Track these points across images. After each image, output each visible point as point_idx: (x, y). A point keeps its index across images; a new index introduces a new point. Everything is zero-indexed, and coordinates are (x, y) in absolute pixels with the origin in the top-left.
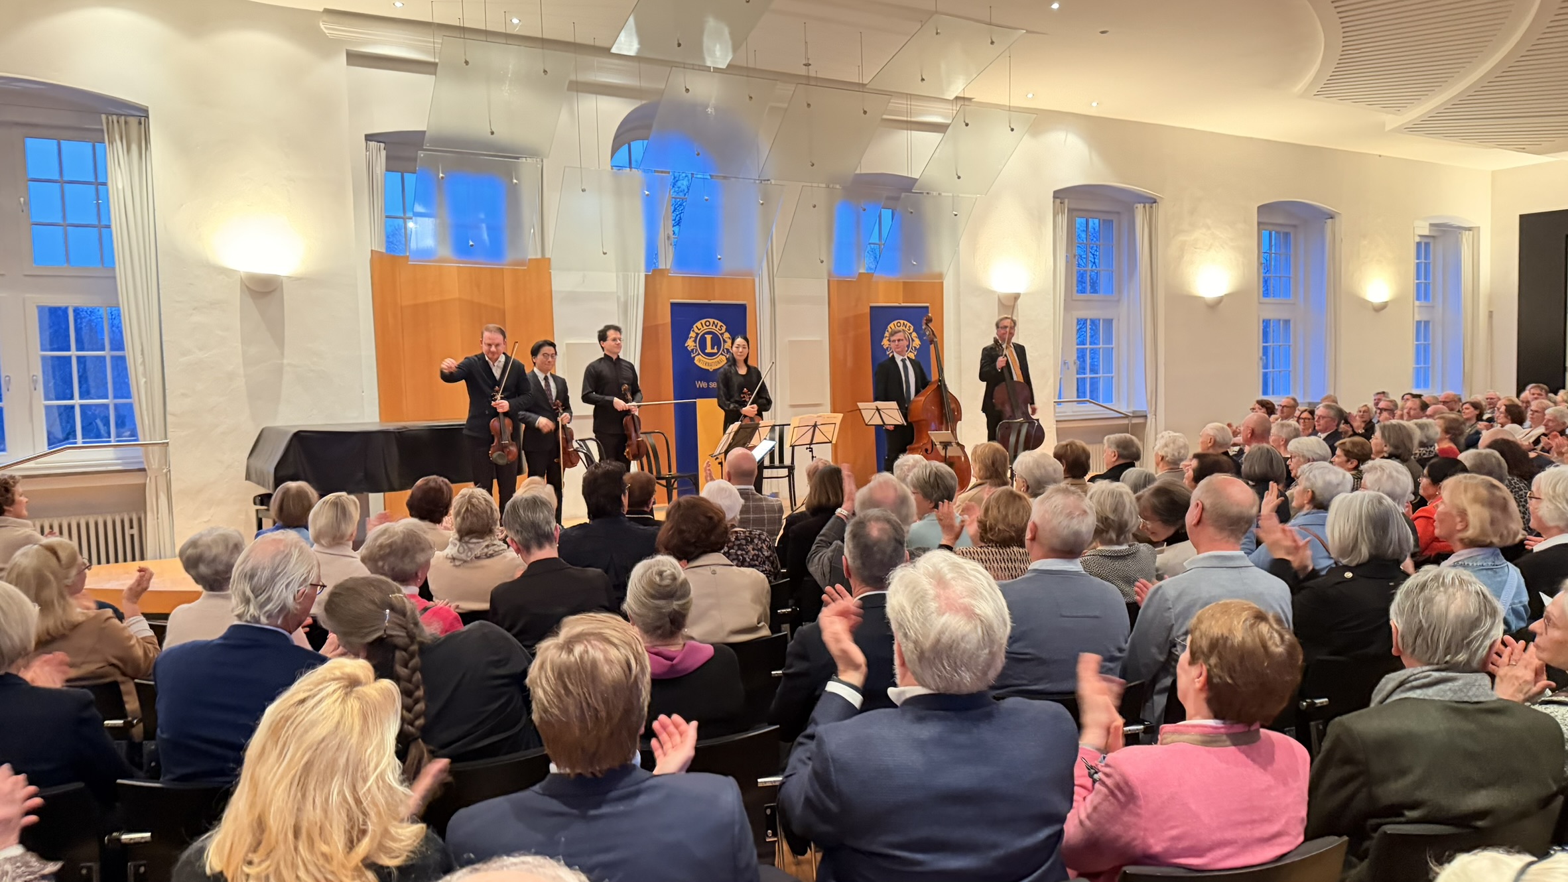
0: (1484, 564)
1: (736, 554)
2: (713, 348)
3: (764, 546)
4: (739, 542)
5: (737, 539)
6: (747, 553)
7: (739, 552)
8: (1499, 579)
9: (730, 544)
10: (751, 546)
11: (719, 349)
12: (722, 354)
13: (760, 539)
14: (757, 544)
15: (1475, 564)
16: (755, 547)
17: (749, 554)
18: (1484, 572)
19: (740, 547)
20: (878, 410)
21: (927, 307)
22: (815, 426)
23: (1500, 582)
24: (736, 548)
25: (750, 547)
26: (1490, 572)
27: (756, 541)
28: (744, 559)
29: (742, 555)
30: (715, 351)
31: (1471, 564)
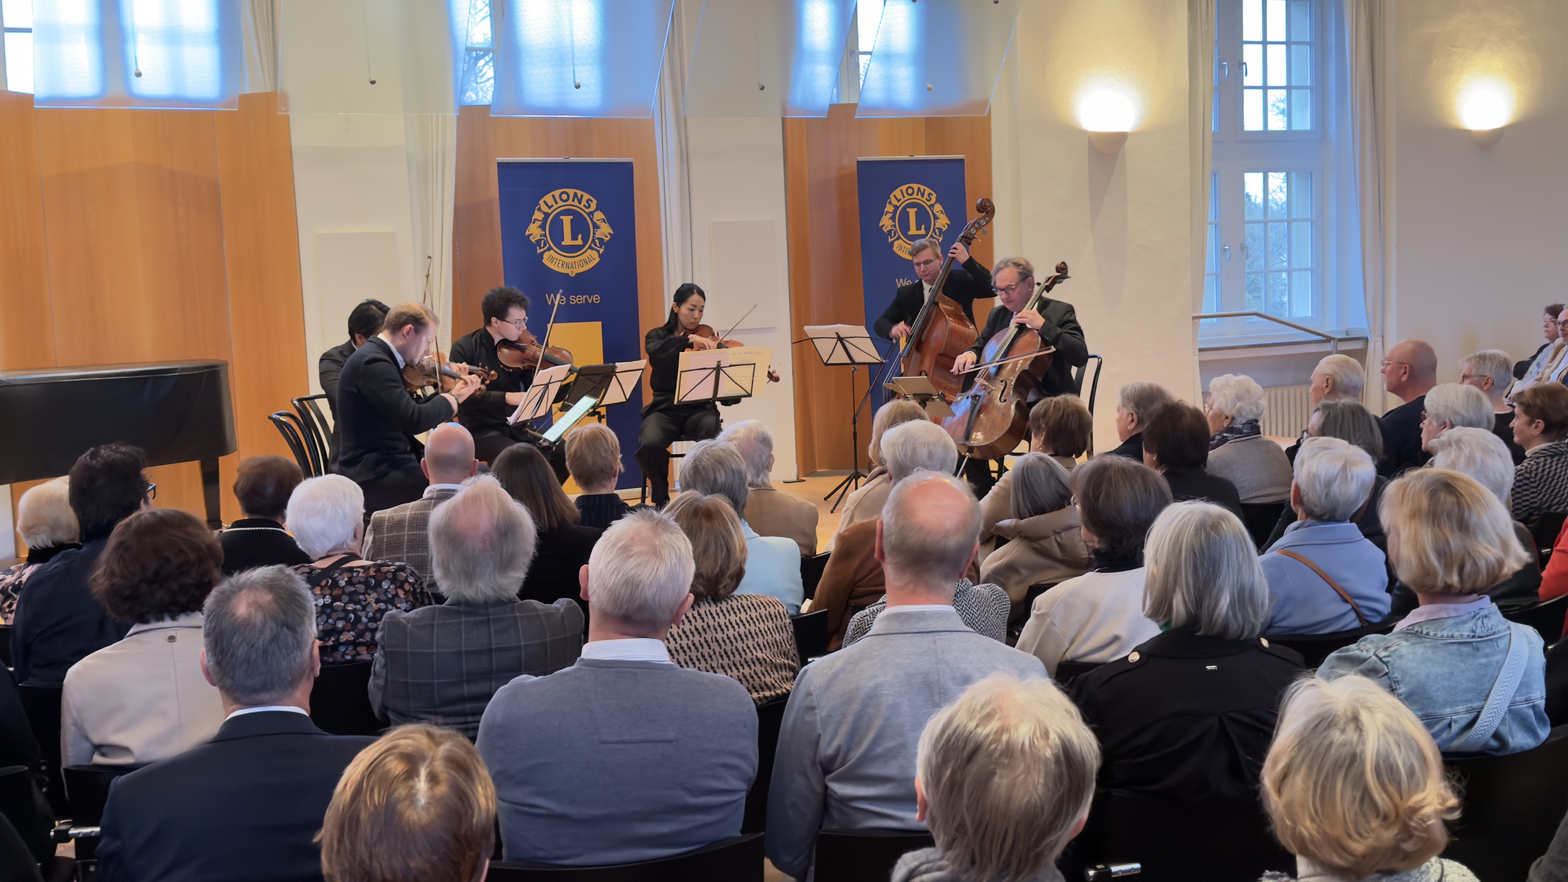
0: (1456, 634)
1: (344, 610)
2: (574, 238)
3: (401, 594)
4: (352, 589)
5: (350, 582)
6: (364, 608)
7: (350, 607)
8: (1484, 661)
9: (336, 592)
10: (374, 595)
11: (585, 240)
12: (590, 248)
13: (393, 580)
14: (386, 590)
15: (1439, 634)
16: (383, 598)
17: (368, 609)
18: (1455, 647)
19: (353, 598)
20: (840, 339)
21: (961, 161)
22: (718, 369)
23: (1486, 666)
24: (345, 598)
25: (372, 597)
26: (1465, 649)
27: (385, 585)
28: (358, 619)
29: (354, 611)
30: (579, 242)
31: (1432, 634)
